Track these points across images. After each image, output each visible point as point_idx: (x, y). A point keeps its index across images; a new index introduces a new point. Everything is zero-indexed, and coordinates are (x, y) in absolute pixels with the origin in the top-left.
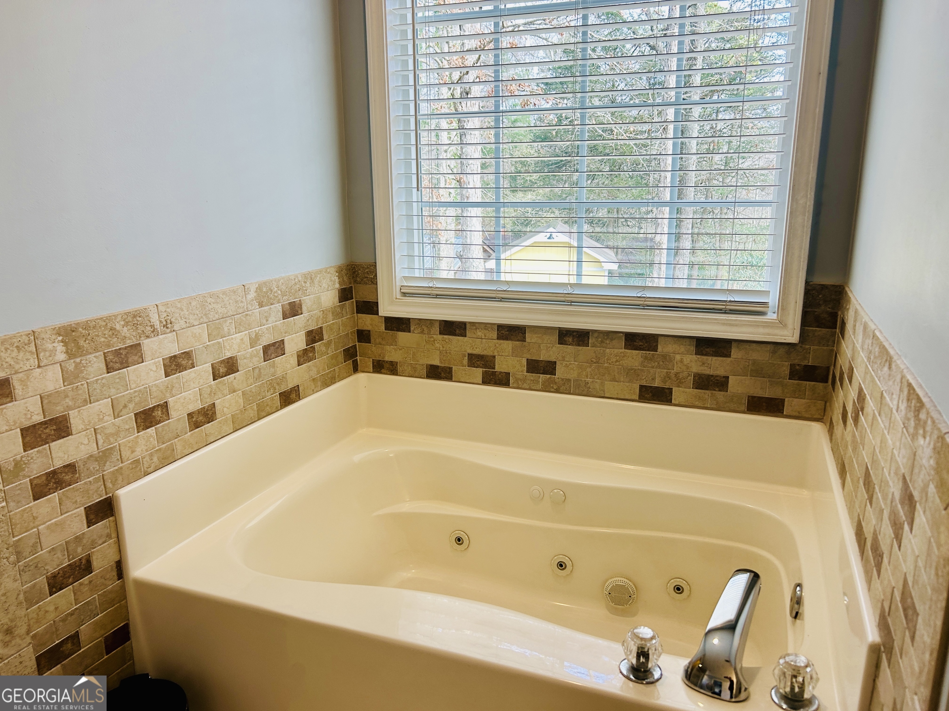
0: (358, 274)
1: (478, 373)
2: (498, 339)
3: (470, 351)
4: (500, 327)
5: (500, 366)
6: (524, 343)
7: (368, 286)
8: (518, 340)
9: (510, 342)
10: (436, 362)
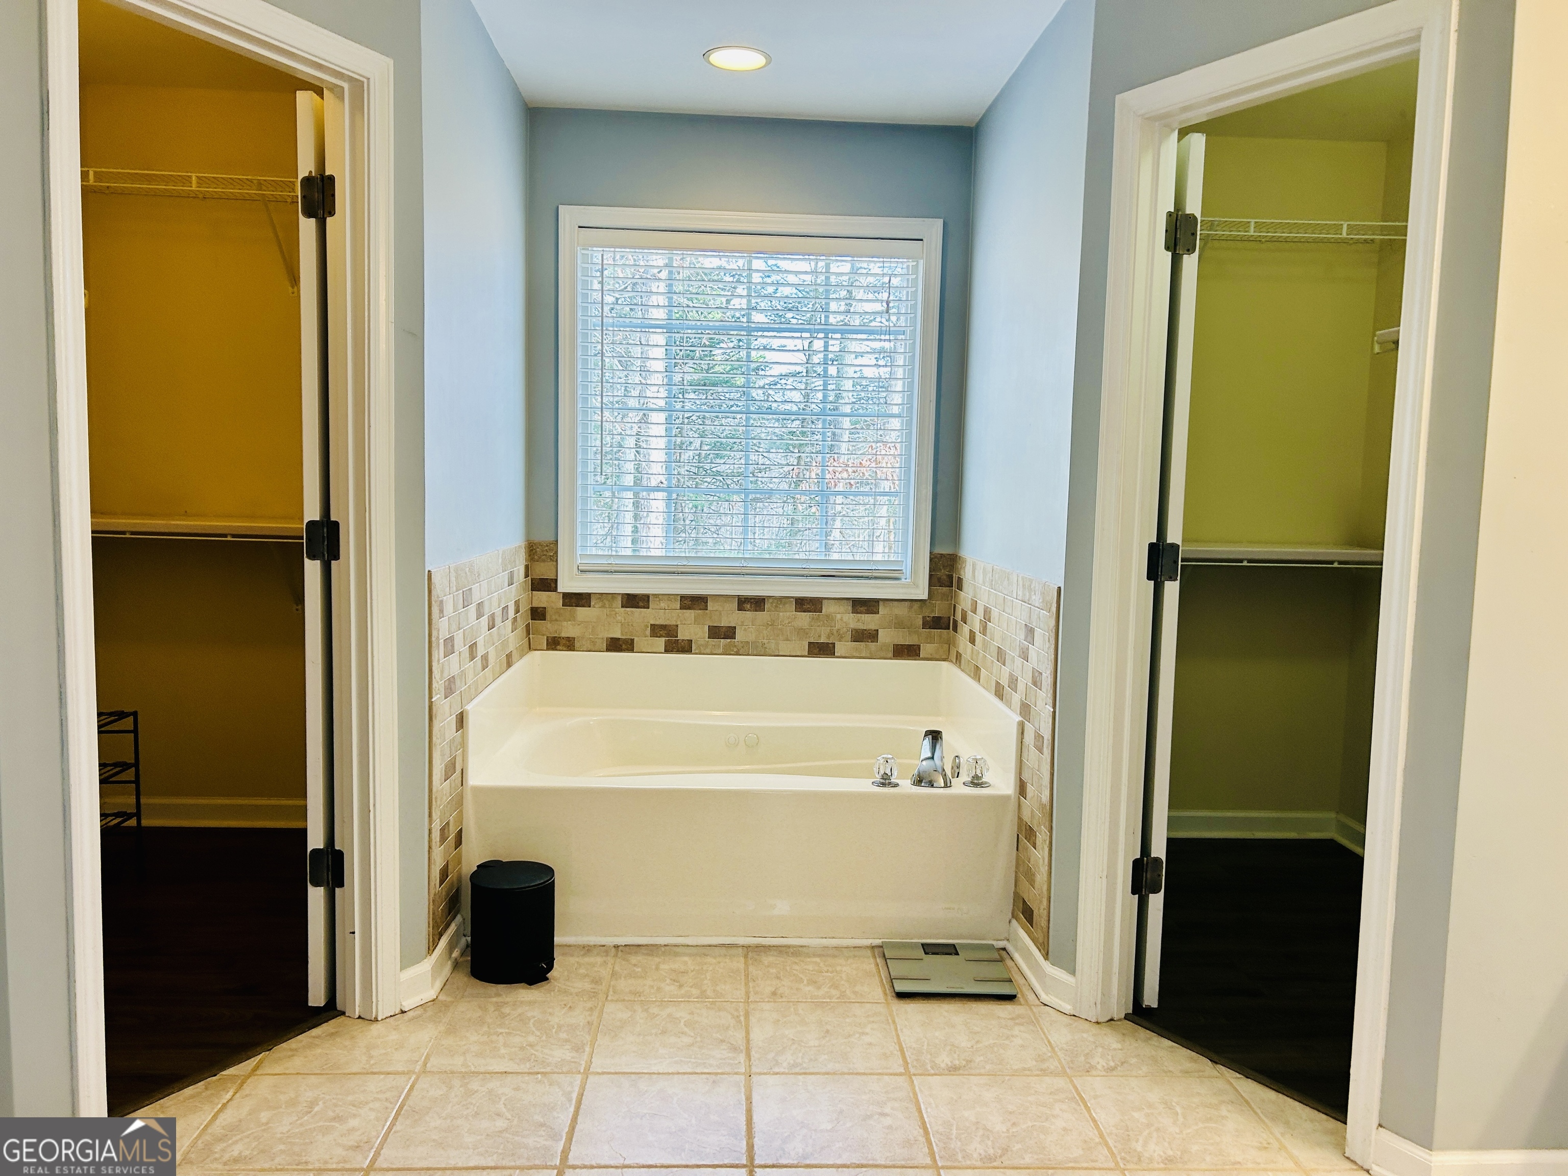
0: (536, 552)
1: (661, 642)
2: (681, 609)
3: (652, 622)
4: (683, 598)
5: (683, 635)
6: (706, 611)
7: (546, 563)
8: (700, 609)
9: (692, 611)
10: (618, 635)
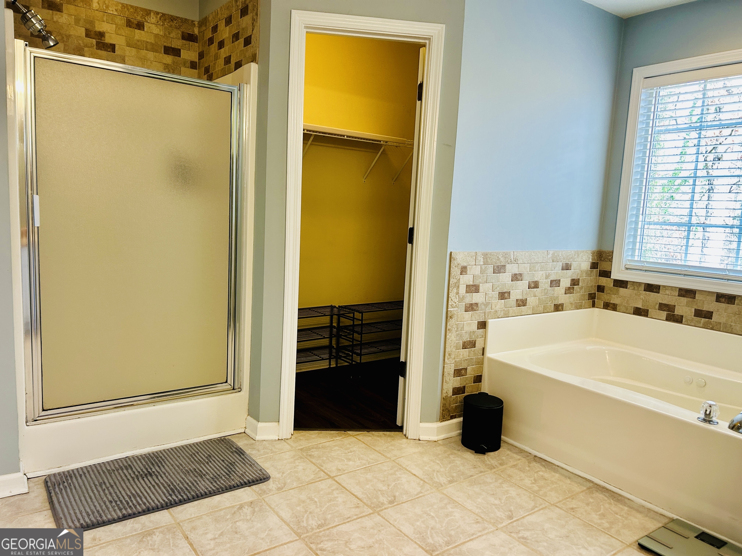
0: (603, 256)
1: (664, 314)
2: (678, 296)
3: (661, 302)
4: (681, 290)
5: (678, 311)
6: (694, 300)
7: (607, 263)
8: (691, 298)
9: (685, 298)
10: (640, 306)
